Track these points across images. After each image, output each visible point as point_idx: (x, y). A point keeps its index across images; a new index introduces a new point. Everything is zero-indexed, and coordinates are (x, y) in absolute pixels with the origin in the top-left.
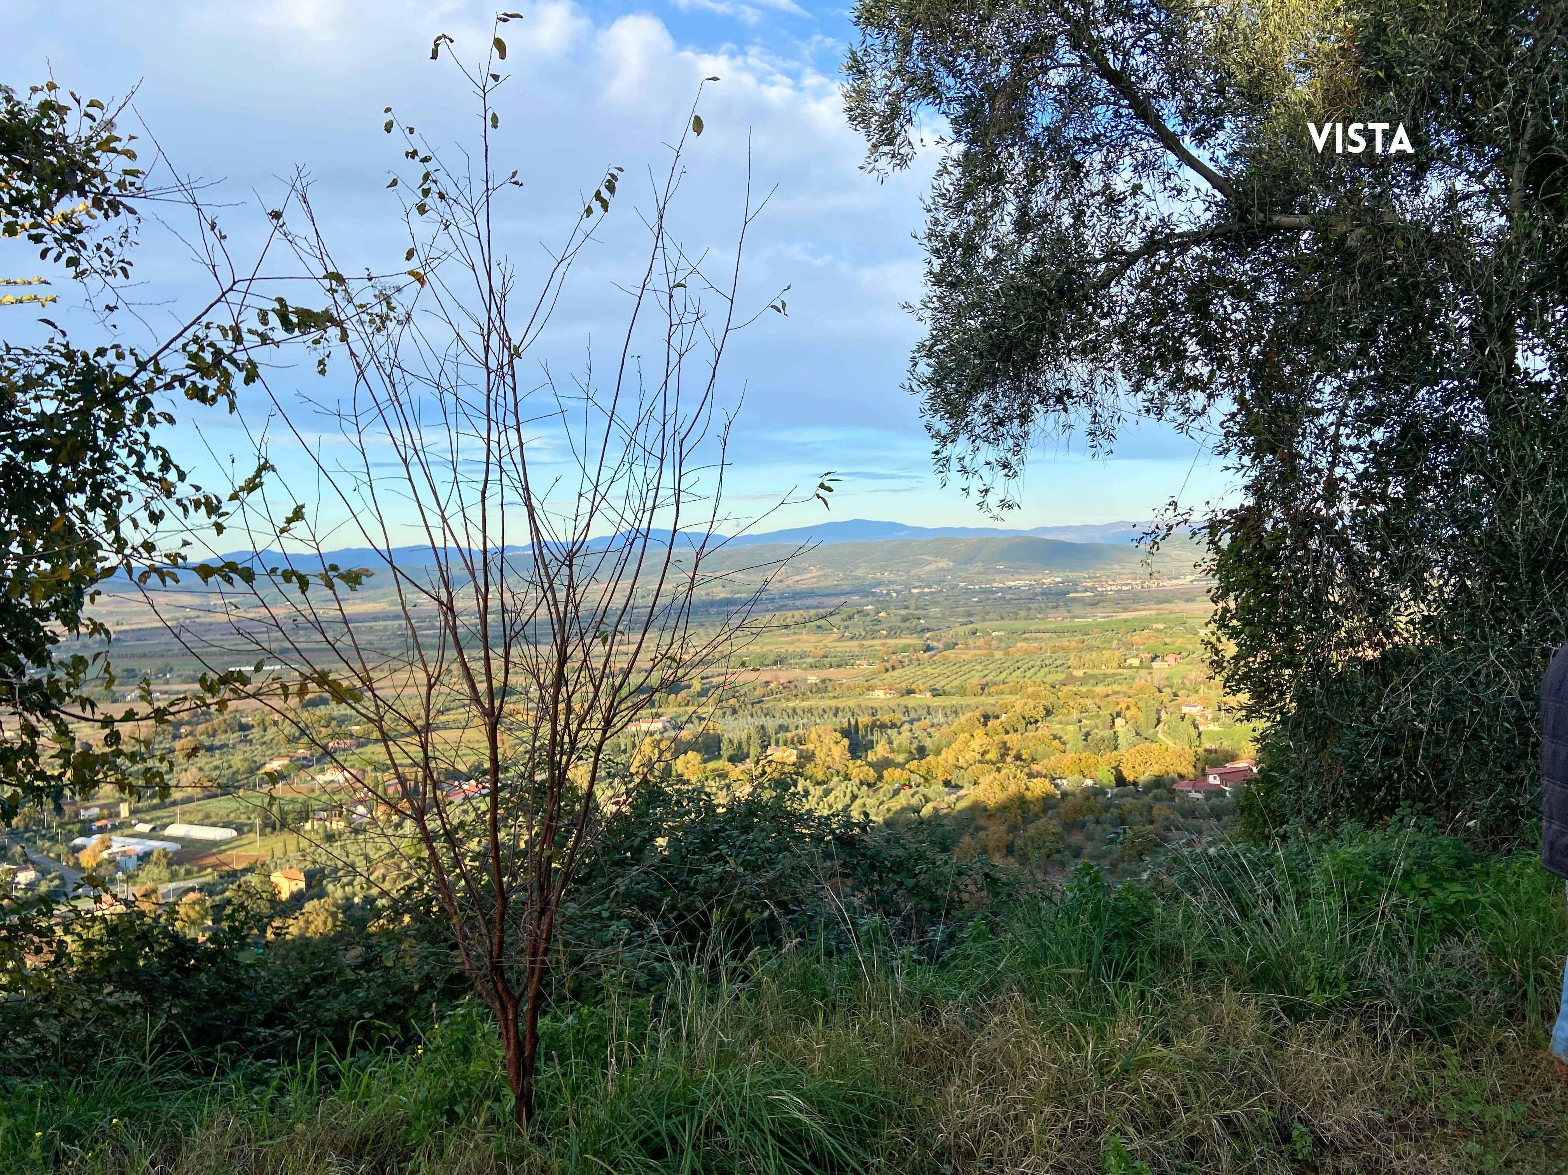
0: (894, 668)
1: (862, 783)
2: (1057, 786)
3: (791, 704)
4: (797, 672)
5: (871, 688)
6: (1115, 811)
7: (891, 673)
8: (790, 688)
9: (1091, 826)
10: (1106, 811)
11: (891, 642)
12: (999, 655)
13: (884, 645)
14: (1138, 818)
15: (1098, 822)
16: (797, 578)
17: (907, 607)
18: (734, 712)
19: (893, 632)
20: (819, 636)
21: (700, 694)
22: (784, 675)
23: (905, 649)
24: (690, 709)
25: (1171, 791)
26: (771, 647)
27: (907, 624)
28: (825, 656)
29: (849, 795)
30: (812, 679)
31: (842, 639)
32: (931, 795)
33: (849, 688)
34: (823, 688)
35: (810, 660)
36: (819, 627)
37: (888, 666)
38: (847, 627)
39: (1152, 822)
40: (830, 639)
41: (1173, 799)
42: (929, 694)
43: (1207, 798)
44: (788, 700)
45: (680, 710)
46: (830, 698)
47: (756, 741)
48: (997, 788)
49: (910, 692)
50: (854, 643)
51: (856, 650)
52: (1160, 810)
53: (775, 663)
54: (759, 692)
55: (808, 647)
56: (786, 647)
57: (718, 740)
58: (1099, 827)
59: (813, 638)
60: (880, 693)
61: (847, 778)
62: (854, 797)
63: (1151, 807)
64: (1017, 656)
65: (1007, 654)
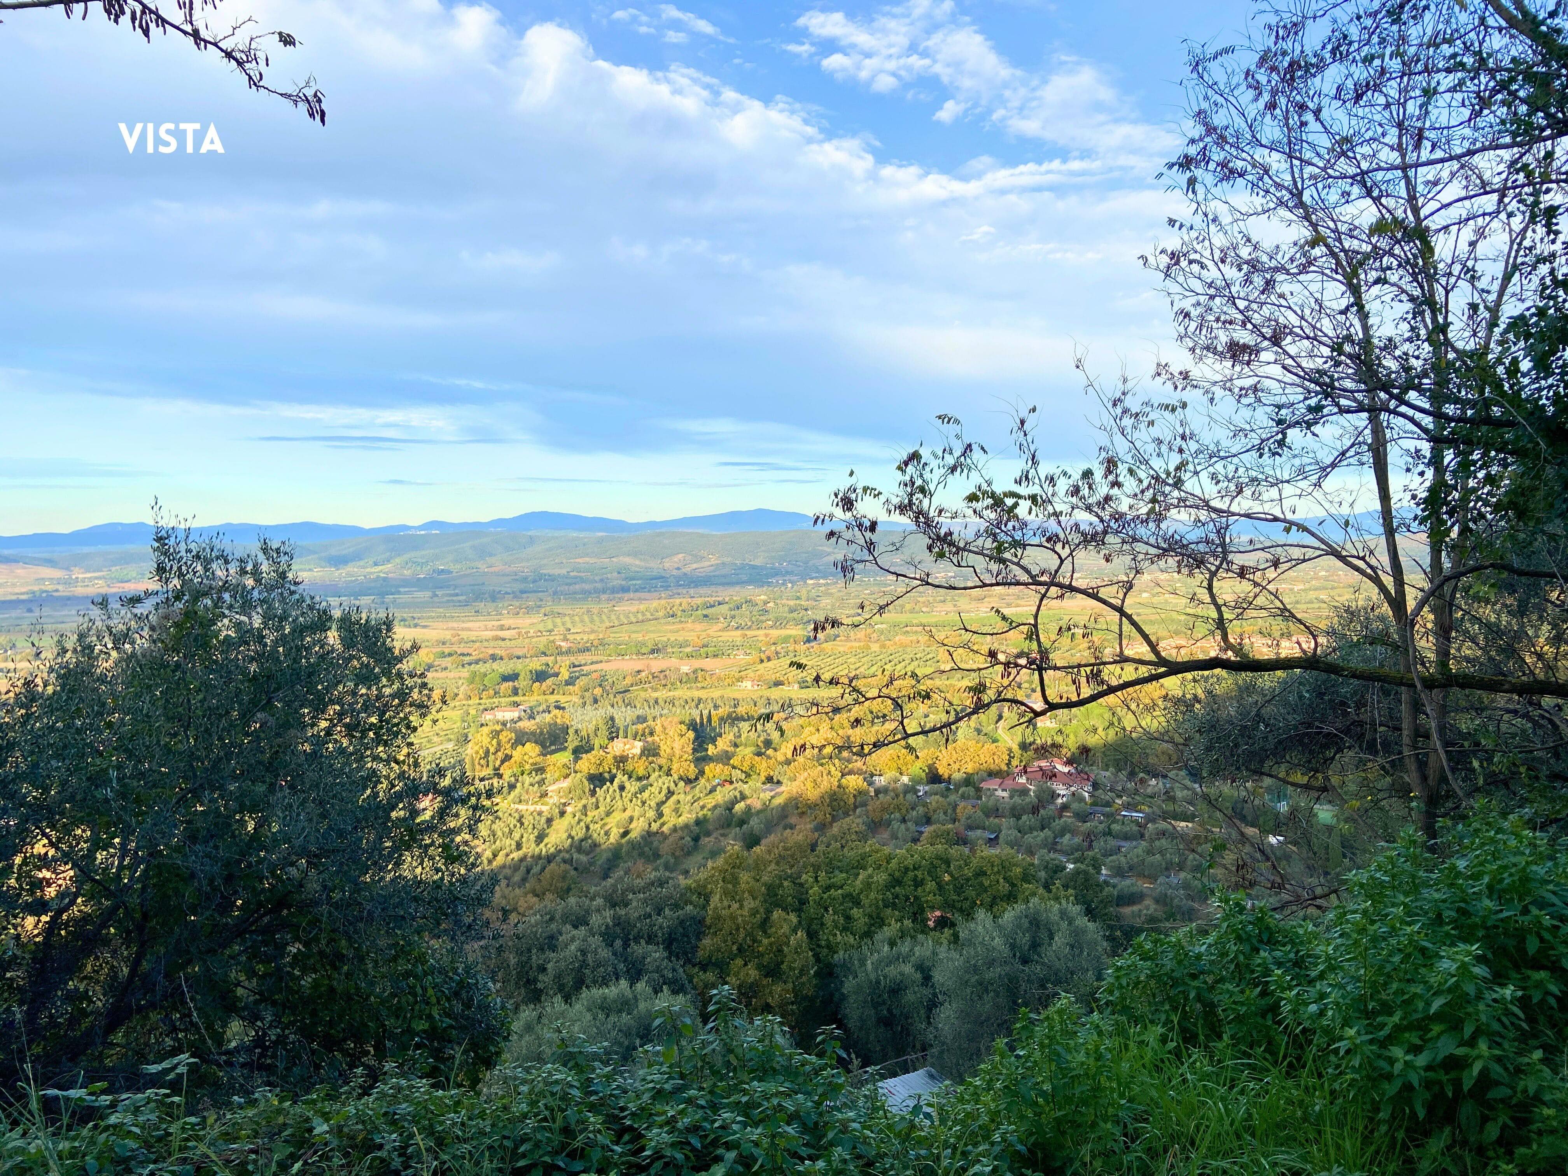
0: (769, 659)
1: (681, 778)
2: (870, 784)
3: (655, 695)
4: (674, 662)
5: (740, 679)
6: (921, 810)
7: (765, 664)
8: (660, 678)
9: (895, 825)
10: (913, 809)
11: (775, 633)
12: (875, 647)
13: (767, 635)
14: (942, 817)
15: (904, 821)
16: (695, 566)
17: (798, 598)
18: (596, 701)
19: (779, 623)
20: (704, 626)
21: (568, 683)
22: (657, 664)
23: (786, 640)
24: (552, 698)
25: (978, 790)
26: (652, 635)
27: (795, 615)
28: (704, 646)
29: (664, 791)
30: (685, 669)
31: (725, 629)
32: (747, 792)
33: (719, 679)
34: (693, 678)
35: (688, 650)
36: (706, 616)
37: (763, 656)
38: (733, 617)
39: (954, 821)
40: (716, 628)
41: (980, 798)
42: (796, 686)
43: (1011, 797)
44: (655, 690)
45: (541, 698)
46: (698, 689)
47: (604, 732)
48: (809, 785)
49: (778, 684)
50: (739, 633)
51: (739, 640)
52: (965, 809)
53: (652, 652)
54: (628, 681)
55: (691, 637)
56: (669, 635)
57: (565, 729)
58: (903, 826)
59: (698, 627)
60: (747, 684)
61: (668, 773)
62: (670, 793)
63: (955, 806)
64: (892, 649)
65: (883, 646)
